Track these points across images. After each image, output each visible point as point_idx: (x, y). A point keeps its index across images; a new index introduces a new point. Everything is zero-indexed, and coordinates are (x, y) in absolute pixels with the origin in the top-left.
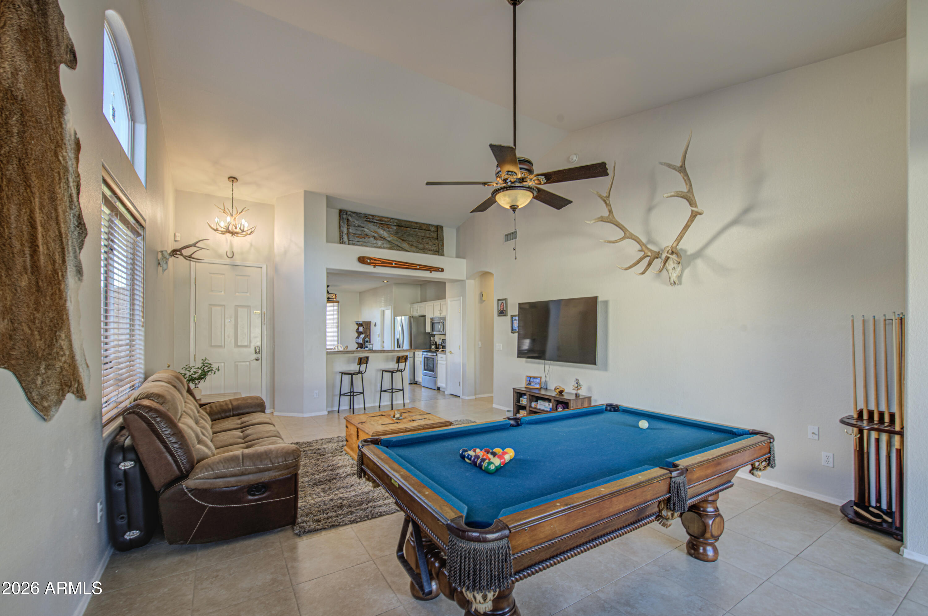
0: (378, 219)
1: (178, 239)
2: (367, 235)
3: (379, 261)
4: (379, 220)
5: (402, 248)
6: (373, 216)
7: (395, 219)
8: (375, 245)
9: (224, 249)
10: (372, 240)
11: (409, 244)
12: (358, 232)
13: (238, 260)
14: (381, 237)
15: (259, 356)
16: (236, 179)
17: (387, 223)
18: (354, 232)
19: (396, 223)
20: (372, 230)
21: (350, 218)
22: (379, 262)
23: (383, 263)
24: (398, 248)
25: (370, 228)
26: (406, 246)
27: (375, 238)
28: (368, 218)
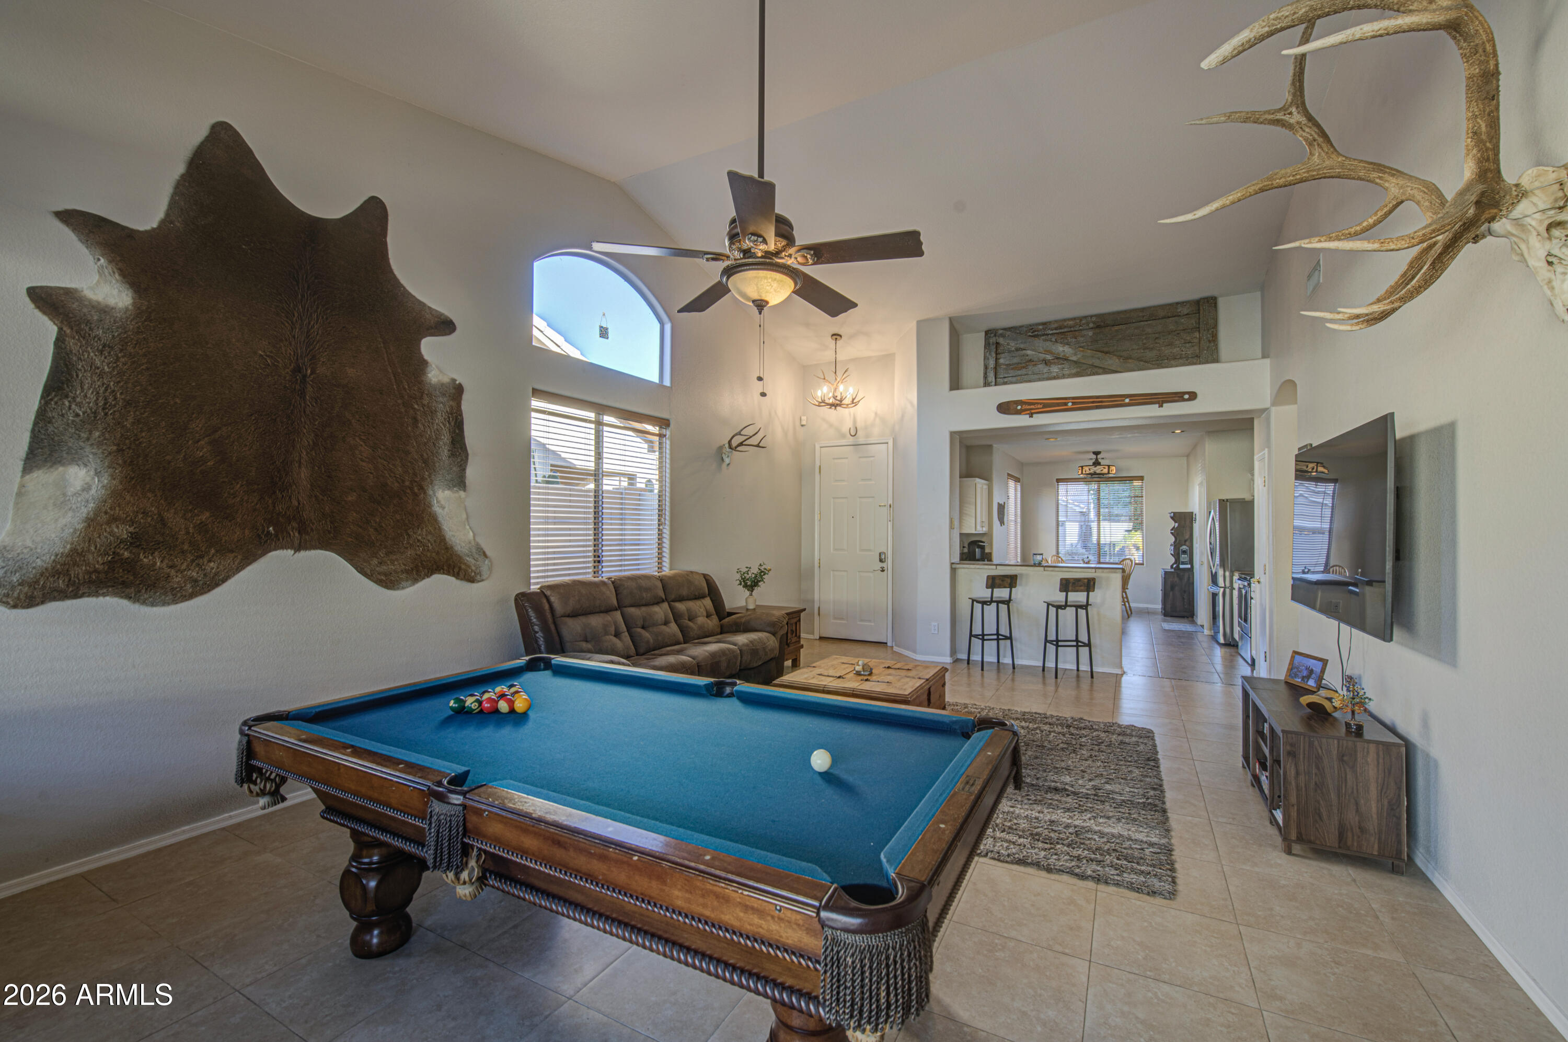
0: (1056, 325)
1: (804, 423)
2: (1031, 361)
3: (1038, 403)
4: (1056, 329)
5: (1104, 368)
6: (1044, 324)
7: (1091, 316)
8: (1045, 376)
9: (847, 425)
10: (1041, 367)
11: (1119, 357)
12: (1015, 360)
13: (861, 439)
14: (1057, 358)
15: (884, 565)
16: (841, 336)
17: (1072, 329)
18: (1007, 362)
19: (1094, 323)
20: (1041, 350)
21: (1001, 340)
22: (1039, 406)
23: (1045, 406)
24: (1096, 369)
25: (1036, 349)
26: (1113, 362)
27: (1046, 363)
28: (1035, 331)
